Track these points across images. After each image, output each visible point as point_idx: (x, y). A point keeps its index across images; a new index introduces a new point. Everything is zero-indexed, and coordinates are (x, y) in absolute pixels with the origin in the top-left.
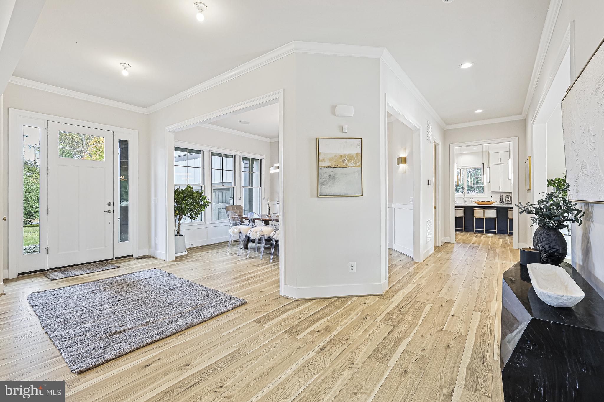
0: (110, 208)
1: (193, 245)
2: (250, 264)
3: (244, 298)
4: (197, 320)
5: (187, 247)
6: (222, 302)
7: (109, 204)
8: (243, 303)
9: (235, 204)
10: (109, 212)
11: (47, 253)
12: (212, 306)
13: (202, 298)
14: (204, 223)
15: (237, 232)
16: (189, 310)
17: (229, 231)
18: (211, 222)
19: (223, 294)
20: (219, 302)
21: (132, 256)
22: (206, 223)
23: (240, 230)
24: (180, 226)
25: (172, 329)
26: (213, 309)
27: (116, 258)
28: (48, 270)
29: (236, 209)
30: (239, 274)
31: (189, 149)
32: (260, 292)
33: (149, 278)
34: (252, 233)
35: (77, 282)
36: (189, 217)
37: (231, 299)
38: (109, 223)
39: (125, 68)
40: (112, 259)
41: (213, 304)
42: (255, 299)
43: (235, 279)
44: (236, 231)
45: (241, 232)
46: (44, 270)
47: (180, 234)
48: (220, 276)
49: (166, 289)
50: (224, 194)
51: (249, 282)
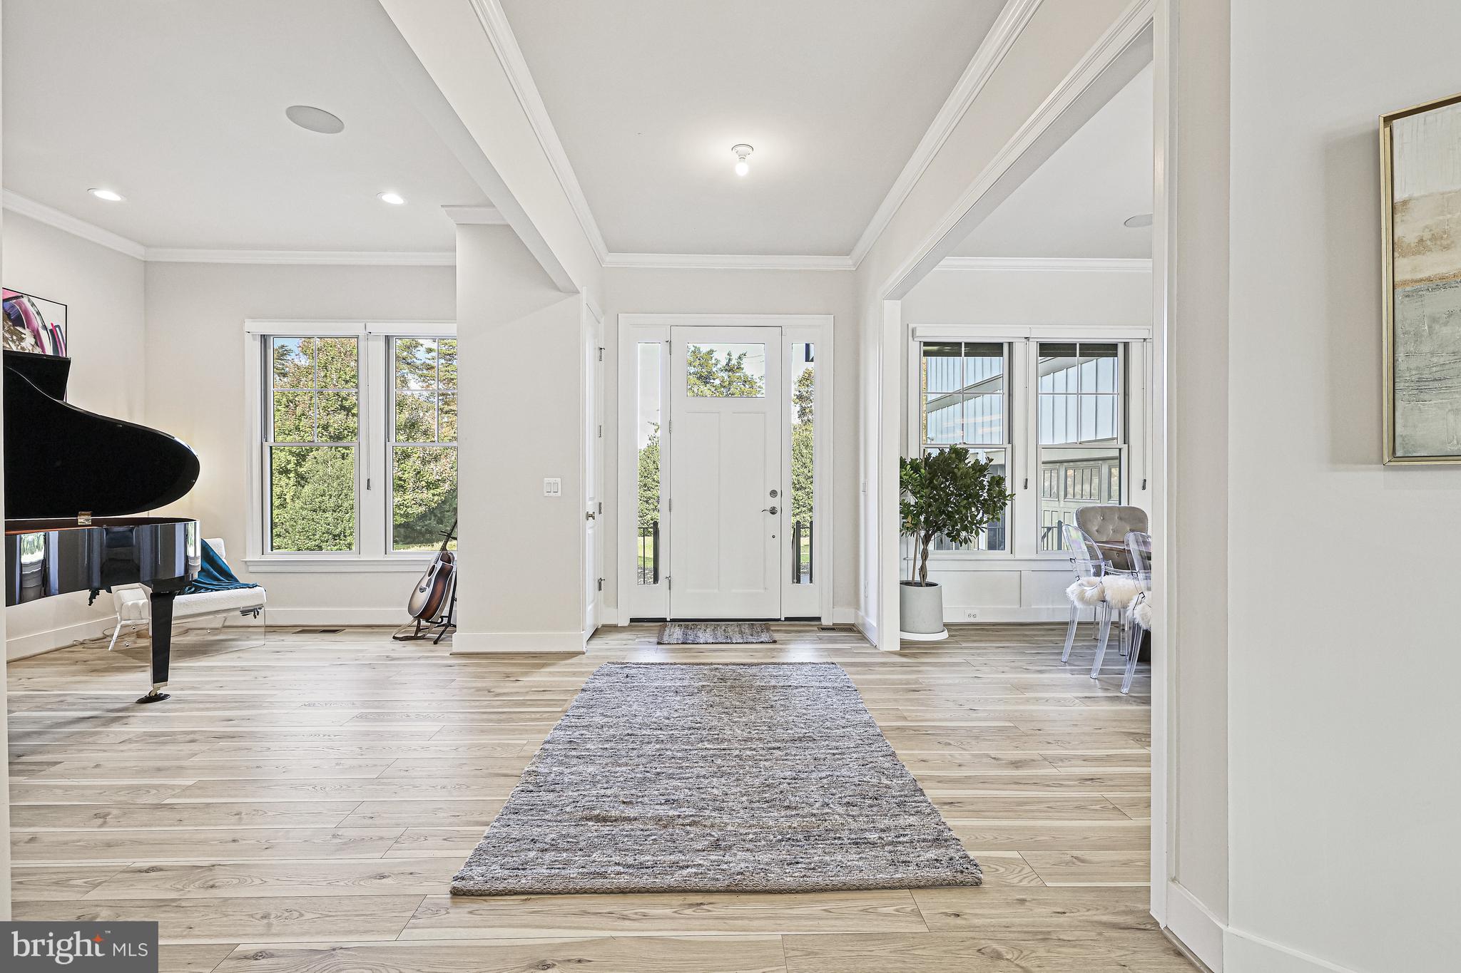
0: (775, 502)
1: (975, 616)
2: (1114, 724)
3: (987, 859)
4: (777, 876)
5: (945, 620)
6: (901, 839)
7: (773, 493)
8: (960, 877)
9: (1124, 504)
10: (773, 511)
11: (670, 589)
12: (857, 843)
13: (858, 800)
14: (1011, 557)
15: (1092, 596)
16: (790, 827)
17: (1068, 590)
18: (1034, 556)
19: (928, 811)
20: (889, 837)
21: (819, 619)
22: (1018, 557)
23: (1103, 592)
24: (926, 559)
25: (694, 870)
26: (852, 858)
27: (787, 619)
28: (673, 620)
29: (1120, 518)
30: (1041, 752)
31: (967, 344)
32: (1068, 858)
33: (797, 688)
34: (1143, 608)
35: (684, 657)
36: (948, 535)
37: (938, 841)
38: (774, 537)
39: (742, 158)
40: (779, 620)
41: (867, 835)
42: (1024, 883)
43: (1016, 764)
44: (1090, 592)
45: (1108, 598)
46: (664, 620)
47: (929, 579)
48: (977, 738)
49: (804, 731)
50: (1087, 472)
51: (1058, 794)
